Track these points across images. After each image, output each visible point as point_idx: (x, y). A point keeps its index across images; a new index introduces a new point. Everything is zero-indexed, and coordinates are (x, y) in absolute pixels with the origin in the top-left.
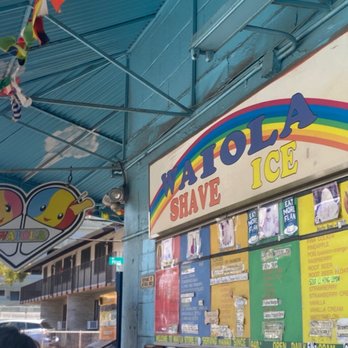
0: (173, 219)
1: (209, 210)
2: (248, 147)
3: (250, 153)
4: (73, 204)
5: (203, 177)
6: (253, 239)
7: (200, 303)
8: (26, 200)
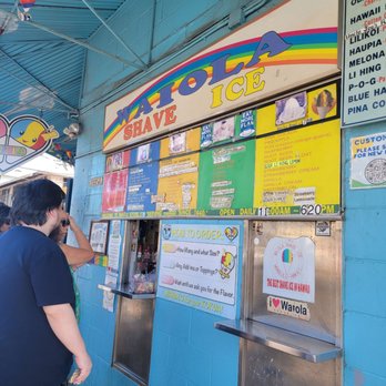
0: (126, 138)
1: (163, 128)
2: (209, 80)
3: (210, 84)
4: (43, 133)
5: (158, 107)
6: (206, 143)
7: (148, 190)
8: (9, 125)
